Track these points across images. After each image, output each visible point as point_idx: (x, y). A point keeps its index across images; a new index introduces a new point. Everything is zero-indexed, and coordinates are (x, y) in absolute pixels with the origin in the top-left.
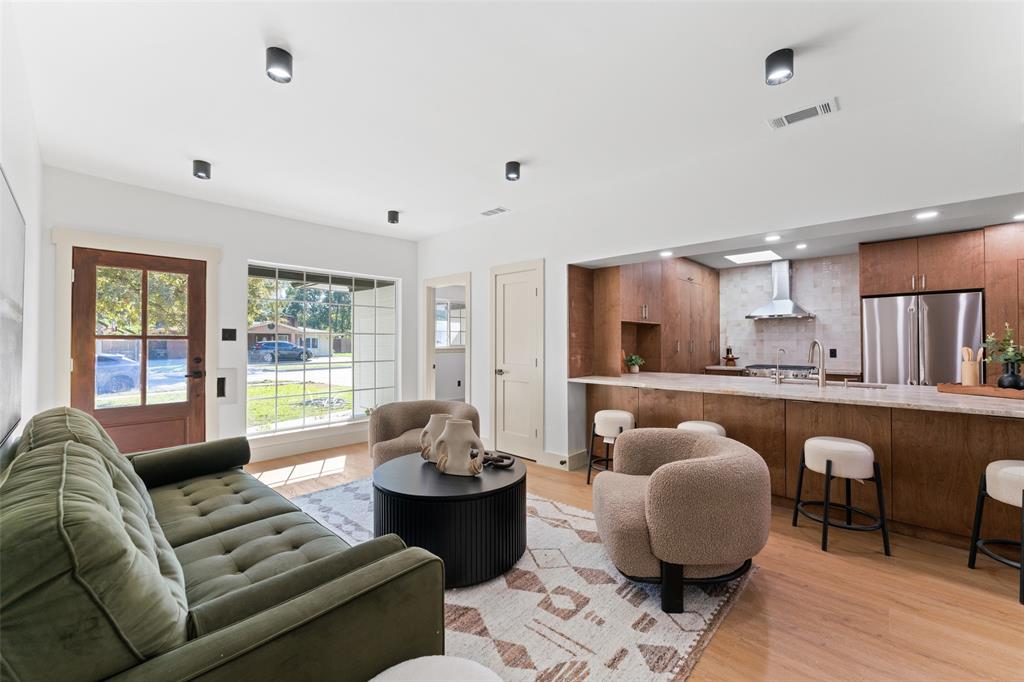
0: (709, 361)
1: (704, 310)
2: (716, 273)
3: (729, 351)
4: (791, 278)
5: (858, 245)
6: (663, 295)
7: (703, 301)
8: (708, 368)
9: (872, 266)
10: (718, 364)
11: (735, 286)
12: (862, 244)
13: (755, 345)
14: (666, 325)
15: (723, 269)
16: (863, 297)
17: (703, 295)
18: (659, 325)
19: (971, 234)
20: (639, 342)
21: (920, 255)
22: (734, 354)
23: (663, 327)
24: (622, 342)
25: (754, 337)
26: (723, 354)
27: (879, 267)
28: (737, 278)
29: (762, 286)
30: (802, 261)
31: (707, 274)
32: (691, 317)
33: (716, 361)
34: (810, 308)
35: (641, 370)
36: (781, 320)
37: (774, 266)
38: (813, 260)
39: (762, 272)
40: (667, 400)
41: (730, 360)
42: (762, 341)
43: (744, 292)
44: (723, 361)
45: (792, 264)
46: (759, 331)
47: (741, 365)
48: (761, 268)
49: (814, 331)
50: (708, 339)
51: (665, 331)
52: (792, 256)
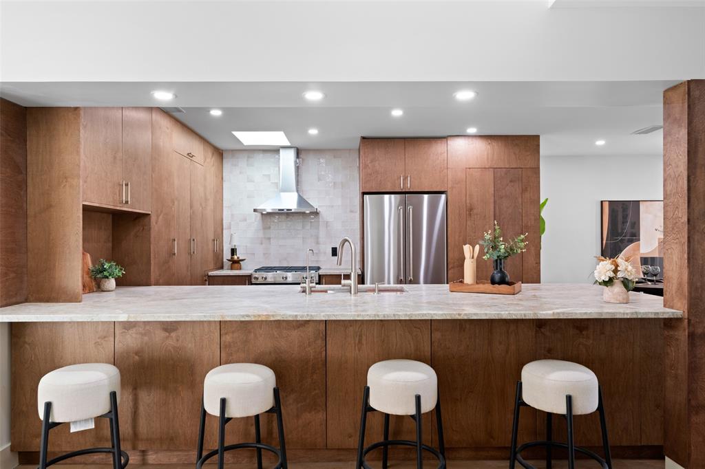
0: (212, 266)
1: (206, 200)
2: (220, 153)
3: (233, 251)
4: (297, 169)
5: (359, 139)
6: (153, 171)
7: (205, 187)
8: (211, 273)
9: (372, 162)
10: (222, 268)
11: (240, 173)
12: (363, 138)
13: (262, 244)
14: (158, 216)
15: (227, 150)
16: (364, 193)
17: (205, 179)
18: (148, 215)
19: (439, 141)
20: (116, 240)
21: (407, 155)
22: (240, 255)
23: (153, 219)
24: (84, 240)
25: (261, 234)
26: (227, 255)
27: (377, 164)
28: (242, 162)
29: (269, 176)
30: (308, 150)
31: (210, 154)
32: (191, 207)
33: (220, 265)
34: (315, 204)
35: (118, 285)
36: (287, 214)
37: (282, 152)
38: (318, 151)
39: (270, 158)
40: (165, 334)
41: (235, 263)
42: (269, 239)
43: (250, 180)
44: (227, 264)
45: (298, 152)
46: (266, 228)
47: (247, 269)
48: (269, 155)
49: (318, 228)
50: (211, 236)
51: (156, 224)
52: (300, 143)
